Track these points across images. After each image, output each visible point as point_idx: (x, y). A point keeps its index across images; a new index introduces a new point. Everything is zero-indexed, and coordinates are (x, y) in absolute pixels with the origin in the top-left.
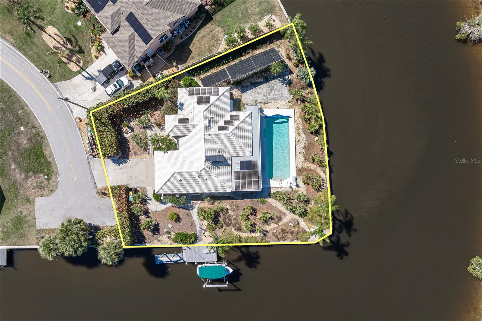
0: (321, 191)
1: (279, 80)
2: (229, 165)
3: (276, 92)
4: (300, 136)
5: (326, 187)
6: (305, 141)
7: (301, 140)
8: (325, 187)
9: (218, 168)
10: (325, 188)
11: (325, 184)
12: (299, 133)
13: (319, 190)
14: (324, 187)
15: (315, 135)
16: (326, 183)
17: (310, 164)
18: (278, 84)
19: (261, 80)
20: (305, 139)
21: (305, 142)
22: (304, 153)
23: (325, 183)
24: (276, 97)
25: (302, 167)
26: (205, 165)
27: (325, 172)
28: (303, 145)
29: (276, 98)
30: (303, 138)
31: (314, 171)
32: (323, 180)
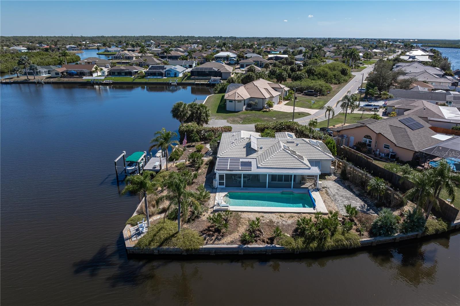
0: (202, 235)
1: (365, 205)
2: (247, 155)
3: (347, 201)
4: (289, 218)
5: (207, 243)
6: (282, 223)
7: (283, 219)
8: (207, 242)
9: (244, 147)
10: (205, 242)
11: (211, 242)
12: (292, 217)
13: (204, 234)
14: (208, 240)
15: (293, 235)
16: (213, 244)
17: (246, 226)
18: (358, 204)
20: (284, 222)
21: (280, 223)
22: (264, 220)
23: (214, 241)
24: (340, 202)
25: (241, 218)
26: (247, 138)
27: (232, 242)
28: (274, 220)
29: (338, 201)
30: (286, 220)
31: (235, 230)
32: (219, 240)
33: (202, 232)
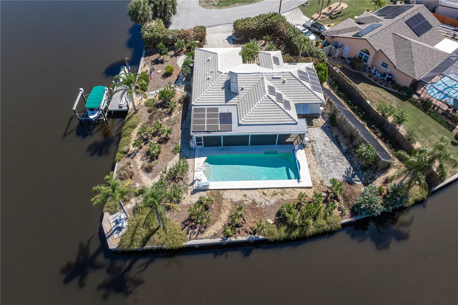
0: (184, 228)
1: (350, 169)
2: (226, 101)
3: (332, 164)
4: (272, 195)
5: (190, 239)
6: (265, 204)
7: (266, 198)
8: (190, 237)
9: (222, 88)
10: (189, 236)
11: (194, 236)
12: (276, 194)
13: (186, 226)
14: (191, 234)
15: (276, 220)
16: (196, 238)
17: (228, 211)
18: (344, 167)
19: (345, 148)
20: (267, 203)
21: (263, 204)
22: (246, 201)
23: (197, 235)
24: (325, 165)
25: (223, 199)
26: (225, 74)
27: (215, 236)
28: (258, 200)
29: (323, 164)
30: (269, 200)
31: (217, 217)
32: (202, 232)
33: (183, 223)
